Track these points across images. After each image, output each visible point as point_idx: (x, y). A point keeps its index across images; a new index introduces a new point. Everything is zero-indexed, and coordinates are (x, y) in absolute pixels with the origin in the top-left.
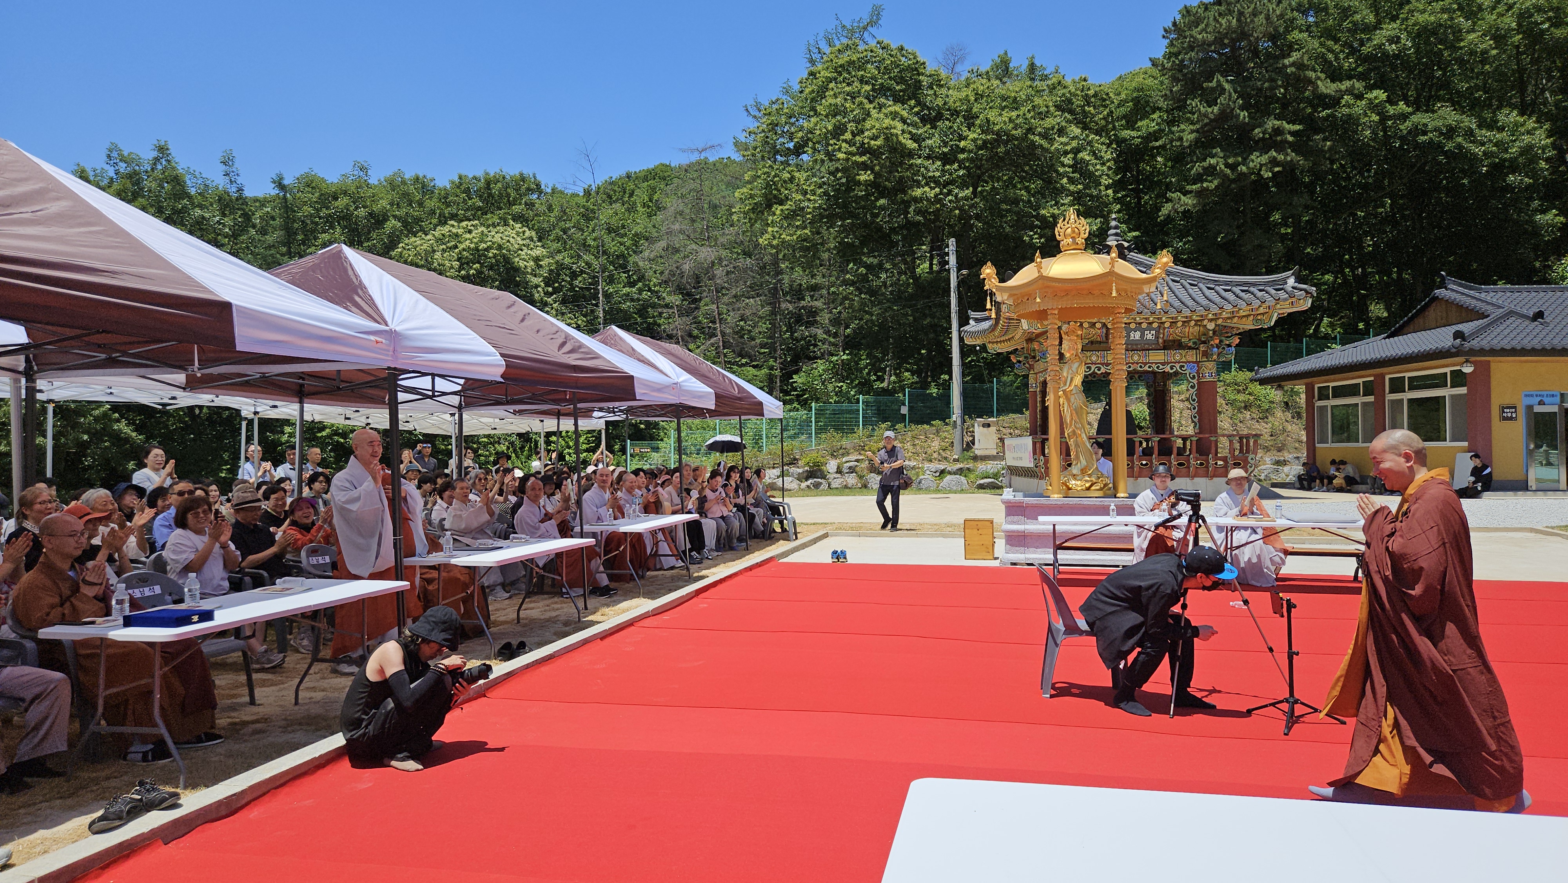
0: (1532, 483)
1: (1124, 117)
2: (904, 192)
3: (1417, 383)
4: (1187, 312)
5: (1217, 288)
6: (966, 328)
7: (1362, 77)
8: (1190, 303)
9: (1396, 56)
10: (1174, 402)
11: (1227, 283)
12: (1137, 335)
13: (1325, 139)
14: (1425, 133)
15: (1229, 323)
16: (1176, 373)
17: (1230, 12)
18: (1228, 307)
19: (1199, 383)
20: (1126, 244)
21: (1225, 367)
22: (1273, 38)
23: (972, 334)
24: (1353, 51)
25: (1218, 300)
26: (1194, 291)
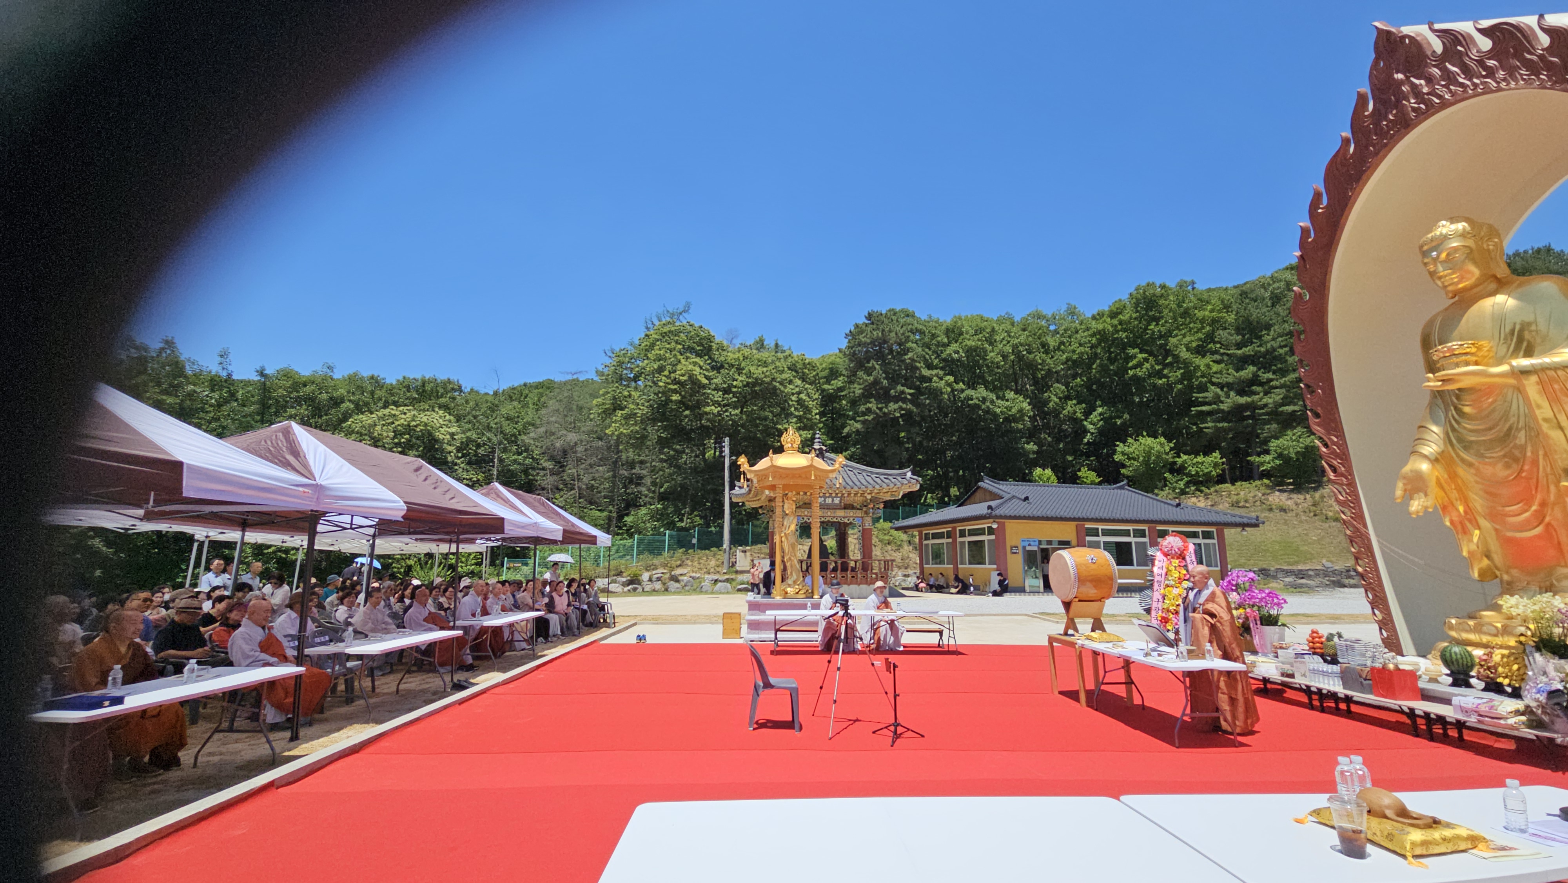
0: (1027, 589)
1: (825, 377)
2: (700, 409)
3: (972, 533)
4: (856, 489)
5: (873, 476)
6: (733, 492)
7: (942, 369)
8: (858, 483)
9: (958, 361)
10: (850, 539)
11: (877, 474)
12: (829, 501)
13: (925, 399)
14: (972, 400)
15: (878, 496)
16: (851, 523)
17: (878, 329)
18: (877, 487)
19: (863, 530)
20: (824, 448)
21: (877, 520)
22: (900, 344)
23: (737, 495)
24: (938, 356)
25: (872, 482)
26: (860, 477)
